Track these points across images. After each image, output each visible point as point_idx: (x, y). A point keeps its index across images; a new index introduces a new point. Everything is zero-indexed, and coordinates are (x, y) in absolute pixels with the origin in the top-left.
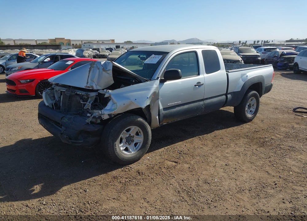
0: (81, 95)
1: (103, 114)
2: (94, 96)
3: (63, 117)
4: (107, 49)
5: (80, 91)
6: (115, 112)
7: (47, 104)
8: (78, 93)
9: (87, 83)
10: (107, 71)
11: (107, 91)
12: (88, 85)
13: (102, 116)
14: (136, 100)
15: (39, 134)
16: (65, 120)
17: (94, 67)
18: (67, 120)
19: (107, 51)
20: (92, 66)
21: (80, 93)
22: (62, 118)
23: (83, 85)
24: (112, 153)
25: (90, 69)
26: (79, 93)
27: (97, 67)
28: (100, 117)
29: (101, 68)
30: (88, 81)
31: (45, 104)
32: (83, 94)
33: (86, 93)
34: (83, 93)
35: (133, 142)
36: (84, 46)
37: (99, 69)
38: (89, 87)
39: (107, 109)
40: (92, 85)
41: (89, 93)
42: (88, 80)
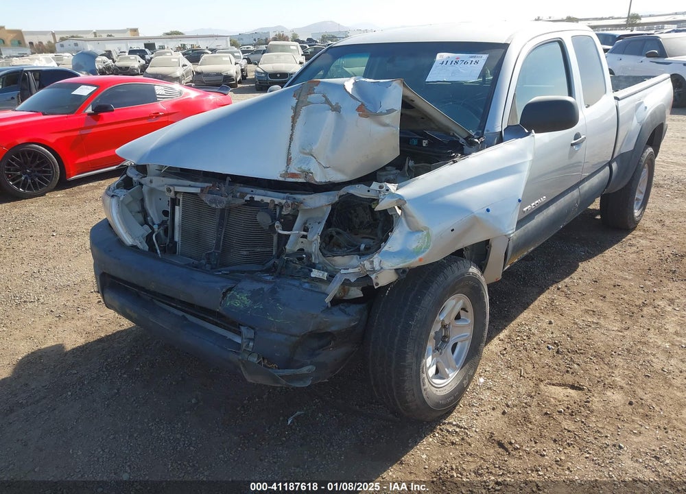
0: (271, 206)
1: (377, 268)
2: (322, 207)
3: (230, 289)
4: (132, 52)
5: (262, 192)
6: (420, 260)
7: (128, 240)
8: (257, 198)
9: (289, 160)
10: (381, 114)
11: (381, 187)
12: (293, 170)
13: (373, 277)
14: (488, 210)
15: (79, 323)
16: (240, 300)
17: (310, 103)
18: (248, 302)
19: (132, 57)
20: (301, 99)
21: (264, 198)
22: (225, 294)
23: (273, 170)
24: (413, 395)
25: (295, 112)
26: (260, 196)
27: (327, 102)
28: (365, 281)
29: (349, 106)
30: (289, 153)
31: (120, 242)
32: (277, 201)
33: (288, 198)
34: (277, 198)
35: (448, 342)
36: (62, 46)
37: (336, 109)
38: (294, 175)
39: (391, 250)
40: (305, 167)
41: (300, 197)
42: (291, 151)
